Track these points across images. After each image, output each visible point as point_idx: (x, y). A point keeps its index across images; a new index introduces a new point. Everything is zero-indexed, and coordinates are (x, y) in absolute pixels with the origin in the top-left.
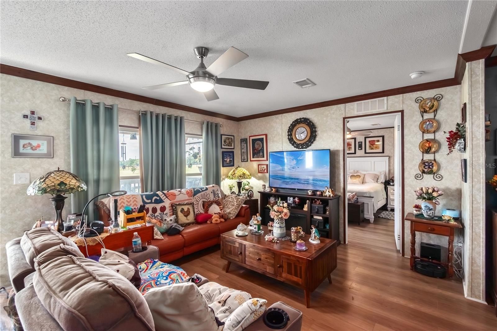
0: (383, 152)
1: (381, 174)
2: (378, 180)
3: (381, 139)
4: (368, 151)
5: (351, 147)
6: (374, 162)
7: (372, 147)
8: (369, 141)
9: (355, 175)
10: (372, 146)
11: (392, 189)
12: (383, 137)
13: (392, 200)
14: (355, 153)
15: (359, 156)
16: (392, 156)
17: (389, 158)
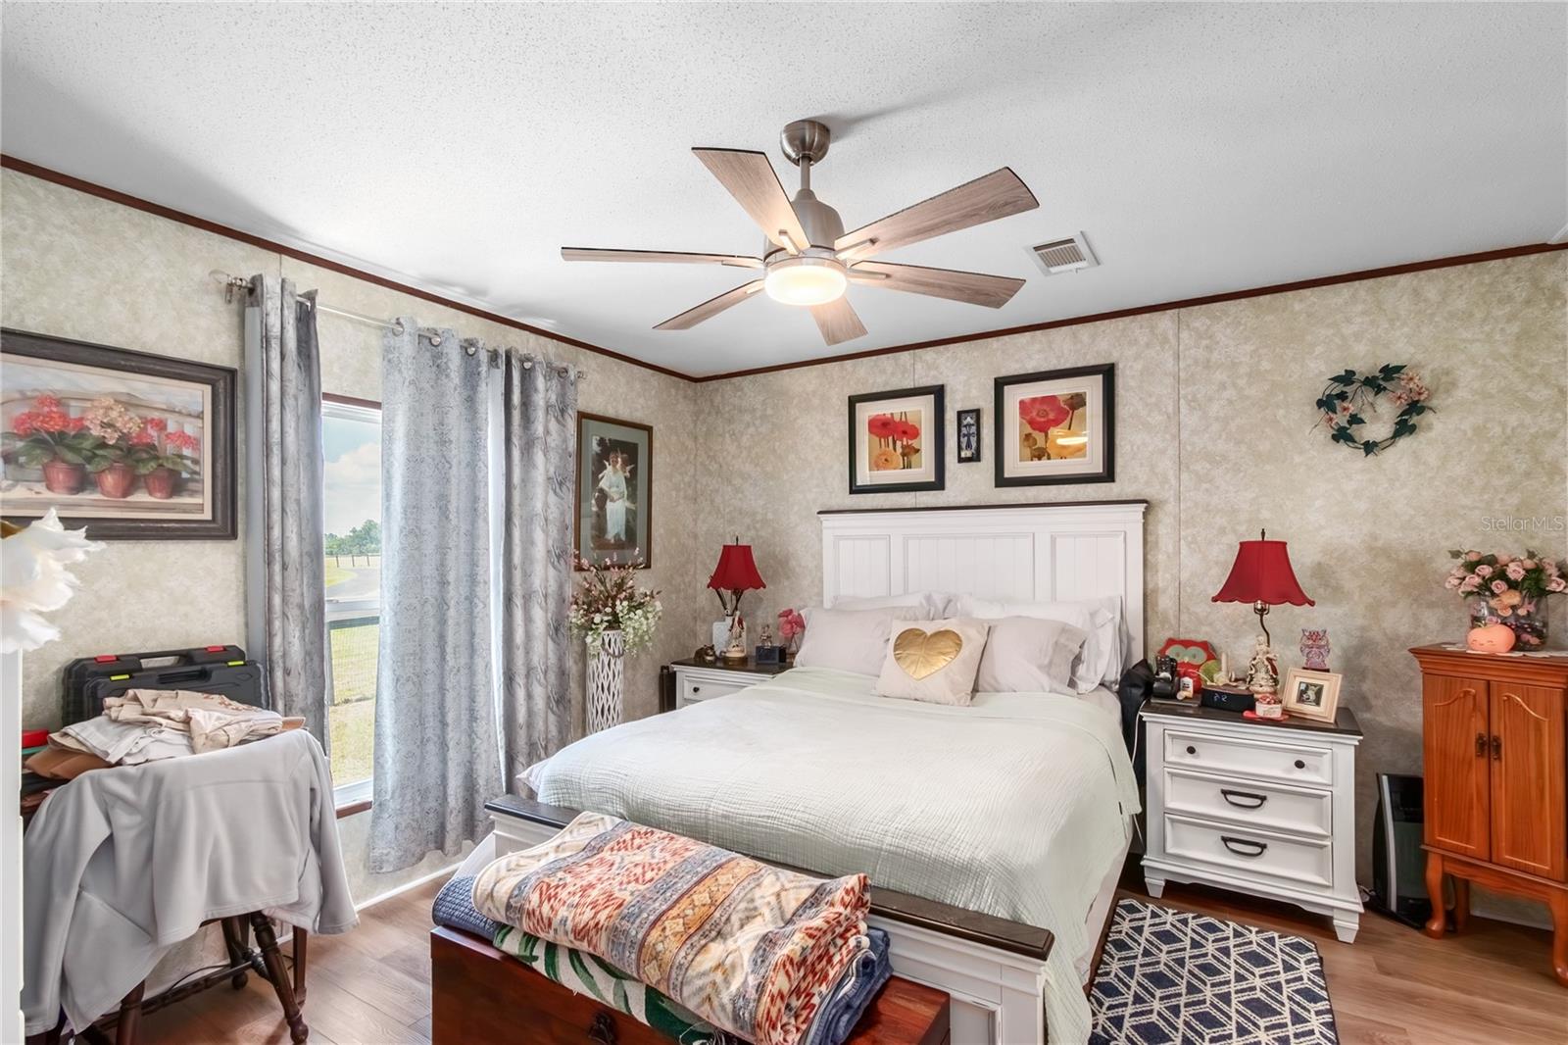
0: (1108, 475)
1: (1099, 620)
2: (1081, 670)
3: (1091, 388)
4: (1014, 467)
5: (914, 443)
6: (1053, 540)
7: (1041, 443)
8: (1022, 403)
9: (929, 628)
10: (1039, 436)
11: (1173, 737)
12: (1108, 373)
13: (1173, 821)
14: (939, 484)
15: (962, 501)
16: (1166, 502)
17: (1145, 514)
